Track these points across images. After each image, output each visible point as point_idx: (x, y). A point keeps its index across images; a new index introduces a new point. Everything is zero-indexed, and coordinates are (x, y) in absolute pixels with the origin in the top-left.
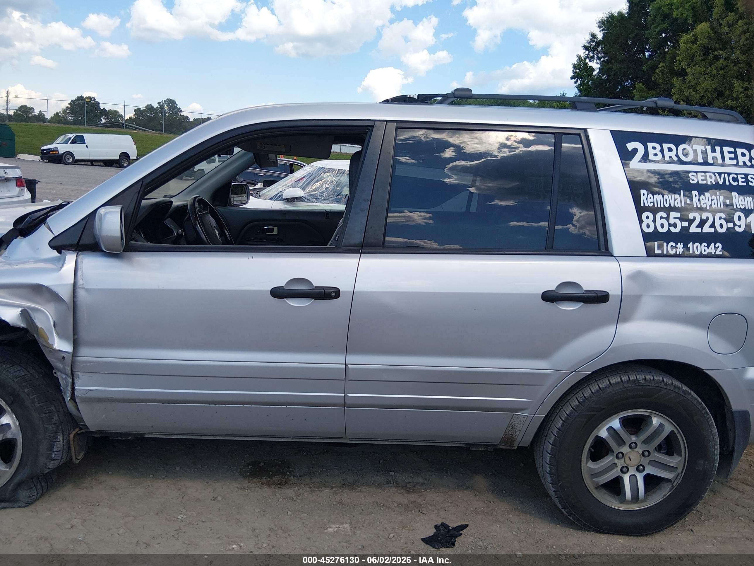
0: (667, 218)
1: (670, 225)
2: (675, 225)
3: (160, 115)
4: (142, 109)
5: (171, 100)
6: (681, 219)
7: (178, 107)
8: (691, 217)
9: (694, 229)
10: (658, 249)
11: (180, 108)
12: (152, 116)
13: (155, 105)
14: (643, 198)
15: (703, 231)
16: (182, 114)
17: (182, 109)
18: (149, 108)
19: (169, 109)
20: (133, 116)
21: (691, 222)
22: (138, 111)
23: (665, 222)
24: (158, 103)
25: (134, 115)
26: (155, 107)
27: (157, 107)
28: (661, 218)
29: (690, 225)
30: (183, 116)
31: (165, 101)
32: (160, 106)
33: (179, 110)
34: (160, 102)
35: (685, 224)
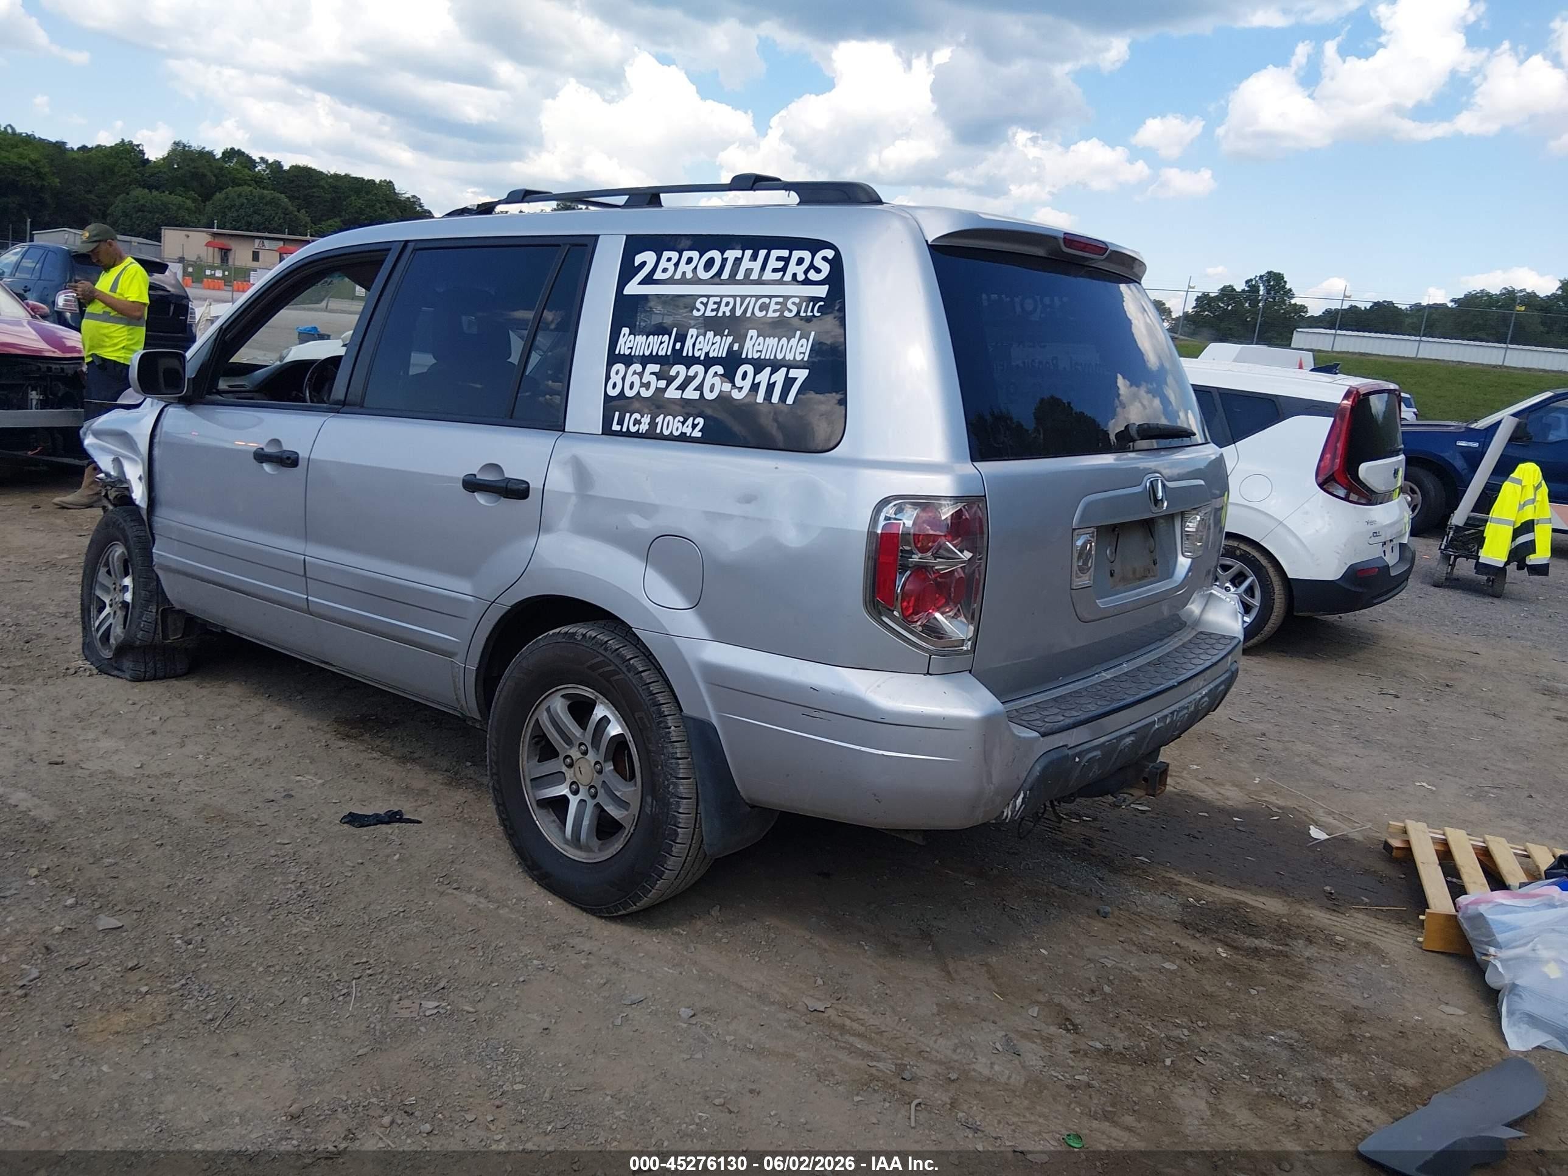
0: (641, 375)
1: (642, 385)
2: (647, 385)
3: (1247, 305)
4: (1212, 295)
5: (1275, 274)
6: (659, 376)
7: (1288, 286)
8: (673, 373)
9: (672, 393)
10: (618, 424)
11: (1290, 290)
12: (1230, 308)
13: (1240, 286)
14: (621, 341)
15: (684, 396)
16: (1293, 302)
17: (1294, 291)
18: (1228, 293)
19: (1268, 292)
20: (1190, 311)
21: (670, 380)
22: (1204, 301)
23: (636, 379)
24: (1247, 282)
25: (1194, 308)
26: (1239, 289)
27: (1243, 291)
28: (635, 373)
29: (668, 386)
30: (1295, 304)
31: (1261, 277)
32: (1249, 286)
33: (1289, 293)
34: (1251, 280)
35: (662, 384)
